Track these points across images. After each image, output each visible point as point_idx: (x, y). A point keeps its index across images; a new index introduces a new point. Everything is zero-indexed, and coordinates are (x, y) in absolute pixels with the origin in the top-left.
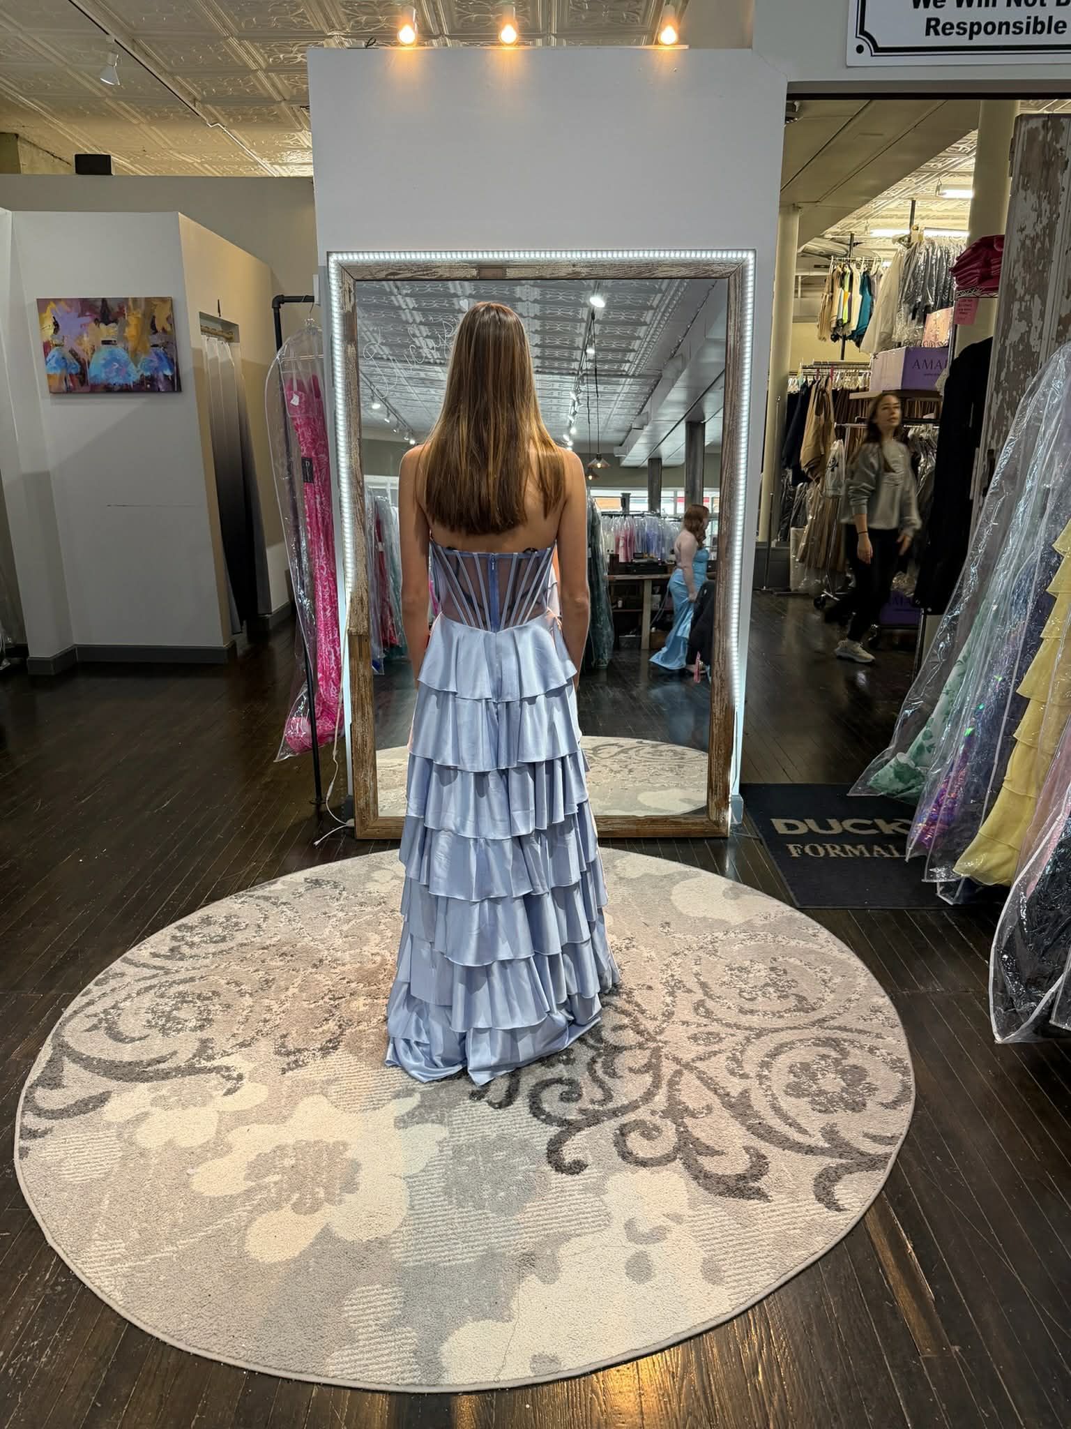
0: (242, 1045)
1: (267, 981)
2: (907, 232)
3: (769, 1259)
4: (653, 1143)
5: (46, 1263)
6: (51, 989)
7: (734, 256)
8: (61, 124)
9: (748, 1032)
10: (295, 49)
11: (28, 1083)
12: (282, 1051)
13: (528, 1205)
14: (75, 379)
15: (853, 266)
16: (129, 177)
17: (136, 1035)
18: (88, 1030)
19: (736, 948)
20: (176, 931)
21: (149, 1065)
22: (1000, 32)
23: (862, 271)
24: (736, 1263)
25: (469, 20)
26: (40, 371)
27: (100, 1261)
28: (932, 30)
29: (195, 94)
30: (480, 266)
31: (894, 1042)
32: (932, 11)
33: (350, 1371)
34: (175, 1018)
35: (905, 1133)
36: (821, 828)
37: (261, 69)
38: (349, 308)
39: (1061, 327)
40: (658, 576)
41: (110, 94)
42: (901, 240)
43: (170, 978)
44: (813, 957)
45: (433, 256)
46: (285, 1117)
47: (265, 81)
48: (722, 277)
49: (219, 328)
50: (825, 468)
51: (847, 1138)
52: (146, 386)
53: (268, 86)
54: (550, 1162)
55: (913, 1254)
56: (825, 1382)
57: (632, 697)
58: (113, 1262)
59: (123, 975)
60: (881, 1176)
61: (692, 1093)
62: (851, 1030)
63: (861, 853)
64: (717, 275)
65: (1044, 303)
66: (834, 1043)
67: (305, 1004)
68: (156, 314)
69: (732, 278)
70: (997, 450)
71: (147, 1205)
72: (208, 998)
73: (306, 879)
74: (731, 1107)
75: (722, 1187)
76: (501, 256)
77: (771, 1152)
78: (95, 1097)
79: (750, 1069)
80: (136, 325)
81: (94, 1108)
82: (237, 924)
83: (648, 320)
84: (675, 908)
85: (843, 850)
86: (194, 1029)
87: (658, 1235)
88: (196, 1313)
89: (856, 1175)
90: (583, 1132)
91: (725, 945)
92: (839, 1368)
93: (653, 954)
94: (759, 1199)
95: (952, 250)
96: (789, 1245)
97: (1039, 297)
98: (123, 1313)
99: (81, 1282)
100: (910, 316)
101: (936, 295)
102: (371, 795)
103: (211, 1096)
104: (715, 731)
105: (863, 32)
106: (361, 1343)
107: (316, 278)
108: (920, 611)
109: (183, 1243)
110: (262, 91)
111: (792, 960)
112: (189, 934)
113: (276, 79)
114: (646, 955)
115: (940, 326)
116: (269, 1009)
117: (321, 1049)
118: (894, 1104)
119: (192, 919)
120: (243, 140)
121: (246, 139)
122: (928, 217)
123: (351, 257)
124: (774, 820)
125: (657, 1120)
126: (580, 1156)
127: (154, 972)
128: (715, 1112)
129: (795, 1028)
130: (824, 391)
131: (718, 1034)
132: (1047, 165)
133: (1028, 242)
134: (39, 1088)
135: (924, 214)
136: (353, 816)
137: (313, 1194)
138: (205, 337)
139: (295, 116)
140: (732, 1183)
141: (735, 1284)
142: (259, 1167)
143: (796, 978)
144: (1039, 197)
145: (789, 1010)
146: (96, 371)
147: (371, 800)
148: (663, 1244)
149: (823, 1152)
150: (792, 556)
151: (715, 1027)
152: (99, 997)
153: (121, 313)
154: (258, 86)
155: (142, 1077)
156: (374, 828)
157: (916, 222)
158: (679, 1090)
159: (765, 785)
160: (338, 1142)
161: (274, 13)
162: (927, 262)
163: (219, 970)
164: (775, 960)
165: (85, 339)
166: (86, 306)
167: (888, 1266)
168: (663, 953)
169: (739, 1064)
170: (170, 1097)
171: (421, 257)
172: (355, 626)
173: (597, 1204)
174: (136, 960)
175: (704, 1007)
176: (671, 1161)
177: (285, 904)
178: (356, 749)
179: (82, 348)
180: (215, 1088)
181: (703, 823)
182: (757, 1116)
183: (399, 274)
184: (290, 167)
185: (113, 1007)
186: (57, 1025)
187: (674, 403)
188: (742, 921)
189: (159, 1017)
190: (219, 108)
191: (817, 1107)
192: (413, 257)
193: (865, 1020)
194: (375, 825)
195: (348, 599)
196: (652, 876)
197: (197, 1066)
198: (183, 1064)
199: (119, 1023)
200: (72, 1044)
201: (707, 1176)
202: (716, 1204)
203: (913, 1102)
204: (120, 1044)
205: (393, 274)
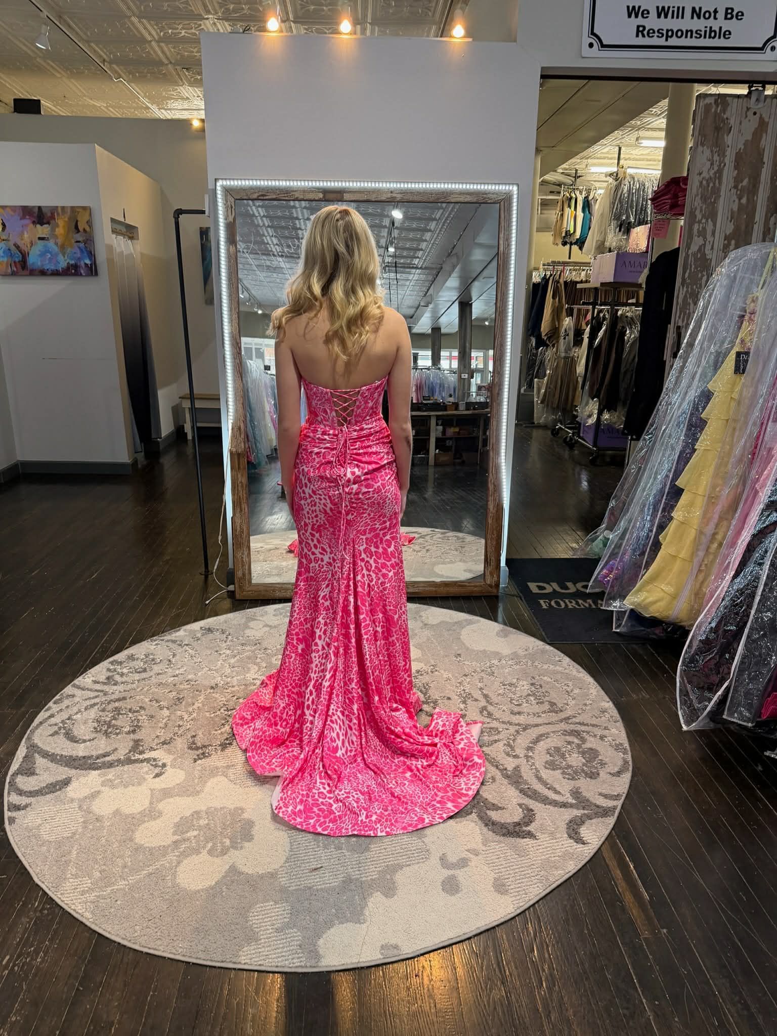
0: (164, 743)
1: (179, 699)
2: (615, 169)
3: (538, 877)
5: (35, 895)
6: (22, 707)
7: (504, 188)
8: (3, 76)
9: (517, 727)
10: (180, 27)
11: (10, 773)
12: (193, 746)
13: (372, 846)
14: (19, 266)
15: (578, 193)
16: (54, 116)
17: (87, 738)
18: (52, 735)
19: (507, 671)
20: (110, 665)
21: (98, 758)
22: (686, 37)
23: (584, 196)
24: (516, 880)
25: (308, 10)
27: (74, 892)
28: (640, 34)
29: (105, 57)
30: (325, 191)
31: (617, 732)
32: (640, 21)
33: (256, 960)
34: (114, 726)
35: (626, 792)
36: (562, 588)
37: (155, 40)
38: (231, 219)
39: (726, 242)
40: (441, 413)
41: (41, 54)
42: (611, 175)
43: (109, 698)
44: (559, 676)
45: (292, 183)
46: (198, 792)
47: (157, 49)
48: (495, 203)
49: (124, 230)
50: (559, 337)
51: (588, 797)
52: (72, 271)
53: (159, 53)
55: (634, 871)
56: (579, 955)
57: (425, 499)
58: (83, 893)
59: (73, 696)
60: (611, 821)
62: (587, 725)
63: (590, 605)
64: (492, 201)
65: (715, 225)
66: (576, 733)
67: (208, 714)
68: (79, 219)
69: (502, 203)
70: (683, 327)
71: (104, 854)
72: (137, 711)
73: (201, 628)
74: (507, 777)
75: (504, 831)
76: (340, 184)
77: (537, 806)
78: (60, 781)
79: (520, 752)
80: (64, 226)
81: (60, 789)
82: (153, 660)
83: (432, 228)
84: (464, 644)
85: (577, 603)
86: (129, 733)
87: (463, 863)
88: (145, 925)
89: (594, 821)
91: (499, 669)
92: (588, 945)
93: (450, 675)
94: (530, 838)
95: (647, 183)
96: (551, 867)
97: (712, 220)
98: (93, 927)
99: (61, 907)
100: (618, 229)
101: (636, 216)
102: (247, 568)
103: (144, 779)
104: (490, 521)
105: (593, 33)
106: (263, 941)
107: (207, 198)
108: (627, 438)
109: (132, 879)
110: (154, 56)
111: (545, 678)
112: (119, 667)
113: (165, 49)
114: (445, 676)
115: (640, 238)
116: (182, 718)
117: (220, 745)
118: (618, 774)
119: (120, 657)
120: (138, 90)
121: (143, 91)
122: (629, 159)
123: (232, 183)
124: (529, 584)
127: (97, 694)
128: (498, 781)
129: (549, 724)
130: (558, 282)
131: (497, 729)
132: (718, 129)
133: (704, 182)
134: (19, 776)
135: (627, 156)
136: (233, 584)
137: (222, 843)
138: (114, 236)
139: (179, 75)
140: (511, 828)
141: (517, 894)
142: (182, 826)
143: (548, 690)
144: (712, 151)
145: (544, 712)
146: (33, 259)
147: (247, 572)
148: (465, 869)
149: (571, 806)
150: (536, 399)
151: (495, 724)
152: (58, 712)
153: (53, 217)
154: (152, 52)
155: (94, 767)
156: (249, 591)
157: (622, 162)
159: (521, 559)
160: (237, 808)
162: (629, 190)
163: (143, 692)
164: (533, 678)
165: (26, 235)
166: (26, 211)
167: (618, 879)
168: (457, 675)
169: (512, 748)
170: (115, 780)
171: (283, 184)
172: (235, 447)
173: (420, 844)
174: (82, 686)
175: (487, 711)
176: (468, 814)
177: (187, 645)
178: (236, 535)
179: (23, 242)
180: (147, 773)
181: (481, 586)
182: (526, 783)
183: (266, 196)
184: (173, 112)
185: (68, 719)
186: (28, 732)
187: (450, 289)
188: (510, 652)
189: (102, 725)
190: (122, 67)
191: (567, 776)
192: (277, 183)
193: (597, 718)
194: (249, 589)
195: (230, 428)
196: (447, 623)
197: (133, 758)
198: (122, 757)
199: (74, 729)
200: (40, 745)
201: (494, 823)
202: (500, 842)
203: (631, 771)
204: (75, 744)
205: (263, 195)
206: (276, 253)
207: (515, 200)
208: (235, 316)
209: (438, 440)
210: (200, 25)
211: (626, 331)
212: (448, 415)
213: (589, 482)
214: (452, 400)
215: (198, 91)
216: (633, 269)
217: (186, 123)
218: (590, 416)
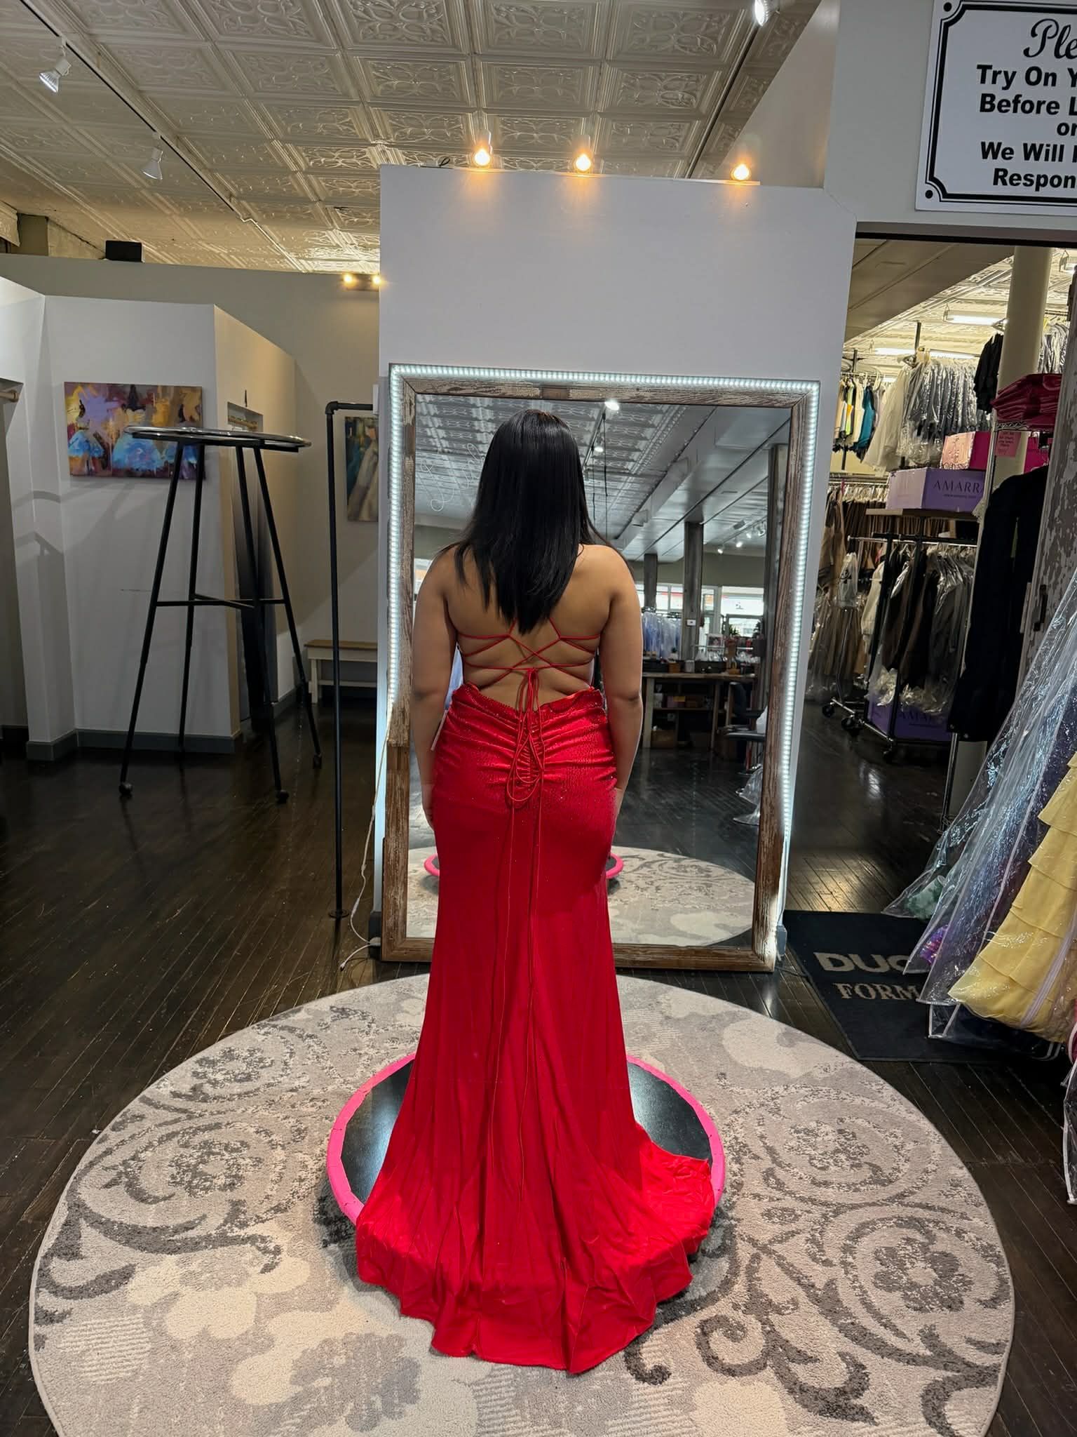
0: (277, 1209)
1: (299, 1131)
2: (912, 352)
4: (736, 1346)
6: (63, 1135)
7: (799, 387)
8: (93, 210)
9: (824, 1209)
10: (337, 154)
11: (41, 1253)
12: (322, 1217)
13: (610, 1423)
14: (98, 464)
15: (857, 382)
16: (158, 264)
17: (160, 1194)
18: (107, 1186)
19: (799, 1106)
20: (197, 1066)
21: (176, 1232)
22: (1065, 186)
23: (865, 385)
25: (513, 137)
26: (63, 453)
28: (1000, 180)
29: (232, 190)
30: (545, 386)
31: (982, 1224)
32: (1000, 162)
34: (202, 1174)
35: (1010, 1338)
36: (867, 964)
37: (301, 170)
38: (409, 420)
40: (661, 675)
41: (147, 186)
42: (906, 359)
43: (194, 1123)
44: (880, 1118)
45: (497, 374)
46: (330, 1302)
47: (302, 181)
48: (784, 407)
49: (243, 417)
51: (949, 1345)
52: (170, 472)
53: (306, 187)
54: (629, 1368)
57: (642, 800)
59: (142, 1117)
60: (993, 1395)
61: (775, 1285)
62: (933, 1208)
63: (913, 995)
64: (781, 405)
66: (918, 1224)
68: (184, 403)
69: (795, 408)
70: (1050, 586)
71: (183, 1414)
72: (237, 1150)
73: (332, 1007)
74: (817, 1300)
75: (821, 1404)
76: (565, 377)
77: (869, 1360)
78: (118, 1271)
79: (833, 1254)
80: (164, 412)
81: (117, 1287)
82: (261, 1060)
83: (656, 423)
84: (729, 1056)
85: (894, 991)
86: (224, 1188)
89: (965, 1392)
90: (661, 1330)
91: (787, 1102)
94: (865, 1421)
95: (957, 372)
100: (916, 432)
101: (941, 414)
102: (400, 914)
103: (247, 1273)
105: (932, 178)
107: (376, 388)
110: (298, 190)
111: (859, 1121)
112: (211, 1070)
113: (314, 182)
115: (958, 449)
116: (305, 1165)
118: (993, 1302)
119: (213, 1051)
120: (272, 234)
121: (278, 236)
122: (930, 338)
123: (413, 371)
124: (817, 954)
125: (739, 1316)
126: (660, 1361)
127: (176, 1115)
128: (802, 1307)
129: (874, 1204)
130: (835, 503)
131: (793, 1211)
134: (54, 1258)
135: (927, 335)
136: (379, 934)
137: (370, 1404)
139: (328, 215)
140: (831, 1398)
142: (306, 1367)
143: (867, 1144)
145: (864, 1183)
146: (121, 453)
147: (400, 919)
149: (925, 1361)
151: (789, 1202)
152: (117, 1145)
153: (150, 400)
154: (296, 187)
155: (169, 1248)
156: (402, 949)
157: (921, 341)
158: (759, 1279)
161: (321, 120)
162: (932, 381)
163: (246, 1115)
164: (842, 1120)
165: (111, 423)
166: (113, 391)
168: (723, 1110)
169: (820, 1247)
170: (201, 1274)
171: (484, 374)
172: (394, 738)
173: (688, 1423)
174: (155, 1101)
175: (775, 1177)
176: (761, 1369)
177: (311, 1037)
178: (388, 866)
179: (106, 432)
180: (251, 1263)
181: (747, 957)
182: (850, 1315)
183: (461, 389)
184: (316, 262)
185: (133, 1159)
186: (72, 1179)
187: (674, 505)
188: (801, 1074)
189: (184, 1172)
190: (252, 204)
191: (912, 1304)
192: (477, 373)
193: (947, 1196)
194: (401, 946)
195: (390, 710)
196: (699, 1016)
197: (228, 1234)
198: (213, 1232)
199: (141, 1178)
200: (89, 1205)
201: (802, 1390)
202: (817, 1426)
203: (1012, 1299)
204: (142, 1204)
205: (456, 389)
206: (440, 449)
207: (814, 404)
208: (407, 554)
209: (656, 712)
210: (364, 153)
211: (939, 577)
212: (670, 678)
213: (881, 785)
214: (675, 656)
215: (351, 237)
216: (949, 492)
217: (335, 278)
218: (883, 692)
